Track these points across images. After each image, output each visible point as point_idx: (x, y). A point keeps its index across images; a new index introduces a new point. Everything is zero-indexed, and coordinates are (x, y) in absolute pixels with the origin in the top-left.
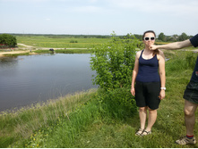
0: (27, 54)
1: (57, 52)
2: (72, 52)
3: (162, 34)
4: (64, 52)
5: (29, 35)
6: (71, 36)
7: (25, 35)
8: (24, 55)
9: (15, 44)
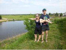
0: (5, 21)
1: (16, 20)
2: (20, 20)
3: (50, 13)
4: (18, 20)
5: (6, 15)
6: (20, 15)
7: (5, 15)
8: (4, 21)
9: (1, 18)
